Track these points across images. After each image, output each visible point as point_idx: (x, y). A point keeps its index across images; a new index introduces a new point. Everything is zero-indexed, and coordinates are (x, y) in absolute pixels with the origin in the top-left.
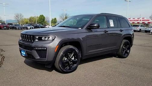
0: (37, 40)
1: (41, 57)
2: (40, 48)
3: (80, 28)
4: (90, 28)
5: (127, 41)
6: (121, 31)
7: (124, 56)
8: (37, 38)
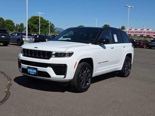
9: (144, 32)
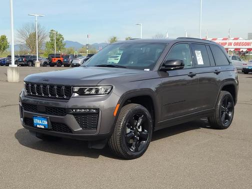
0: (76, 95)
1: (86, 127)
2: (83, 110)
3: (148, 70)
4: (165, 69)
5: (228, 93)
6: (217, 73)
7: (224, 125)
8: (76, 90)
9: (230, 44)
